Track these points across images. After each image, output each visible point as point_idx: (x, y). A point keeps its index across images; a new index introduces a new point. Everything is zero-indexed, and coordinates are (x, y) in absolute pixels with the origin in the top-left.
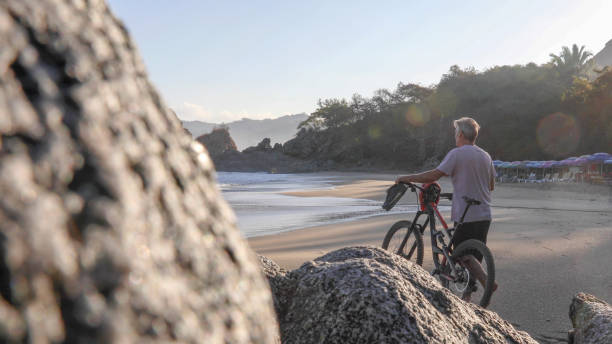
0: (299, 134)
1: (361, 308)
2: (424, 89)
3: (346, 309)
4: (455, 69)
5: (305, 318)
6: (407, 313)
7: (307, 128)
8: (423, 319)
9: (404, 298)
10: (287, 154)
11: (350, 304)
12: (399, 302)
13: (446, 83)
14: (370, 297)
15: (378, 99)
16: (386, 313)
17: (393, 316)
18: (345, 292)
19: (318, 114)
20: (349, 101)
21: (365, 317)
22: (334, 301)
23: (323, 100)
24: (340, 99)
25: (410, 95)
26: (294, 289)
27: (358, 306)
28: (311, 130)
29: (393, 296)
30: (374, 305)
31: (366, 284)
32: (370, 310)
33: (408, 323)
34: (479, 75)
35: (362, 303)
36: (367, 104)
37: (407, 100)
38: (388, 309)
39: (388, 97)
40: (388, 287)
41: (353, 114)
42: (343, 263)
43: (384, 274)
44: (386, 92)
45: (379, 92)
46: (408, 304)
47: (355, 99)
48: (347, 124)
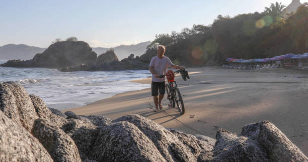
0: (147, 51)
1: (118, 140)
2: (206, 27)
3: (112, 141)
4: (220, 17)
5: (100, 144)
6: (134, 141)
7: (151, 48)
8: (140, 143)
9: (134, 136)
10: (141, 61)
11: (114, 139)
12: (132, 137)
13: (216, 24)
14: (121, 136)
15: (184, 33)
16: (126, 141)
17: (128, 143)
18: (113, 134)
19: (156, 41)
20: (170, 34)
21: (119, 143)
22: (109, 138)
23: (158, 35)
24: (166, 34)
25: (199, 30)
26: (98, 133)
27: (117, 139)
28: (153, 49)
29: (130, 135)
30: (122, 139)
31: (121, 131)
32: (120, 141)
33: (134, 144)
34: (232, 19)
35: (118, 138)
36: (179, 36)
37: (197, 32)
38: (127, 140)
39: (188, 32)
40: (128, 132)
41: (172, 41)
42: (115, 123)
43: (128, 127)
44: (188, 29)
45: (184, 29)
46: (135, 138)
47: (173, 33)
48: (169, 45)
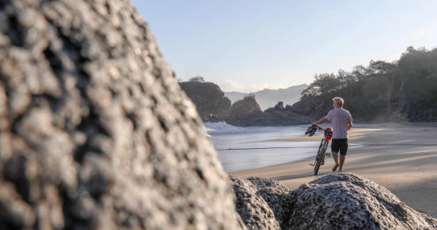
0: (302, 98)
1: (341, 216)
2: (389, 64)
3: (330, 217)
4: (410, 49)
5: (302, 223)
6: (373, 220)
7: (308, 94)
8: (385, 224)
9: (371, 209)
10: (294, 112)
11: (333, 213)
12: (368, 212)
13: (405, 60)
14: (346, 208)
15: (357, 72)
16: (358, 219)
17: (363, 222)
18: (329, 205)
19: (315, 84)
20: (336, 74)
21: (343, 222)
22: (321, 210)
23: (318, 75)
24: (330, 74)
25: (379, 68)
26: (294, 203)
27: (338, 214)
28: (310, 95)
29: (363, 207)
30: (349, 214)
31: (344, 199)
32: (346, 218)
33: (374, 226)
34: (429, 52)
35: (341, 212)
36: (349, 76)
37: (377, 72)
38: (359, 216)
39: (363, 71)
40: (359, 201)
41: (340, 83)
42: (327, 185)
43: (356, 192)
44: (362, 67)
45: (357, 67)
46: (374, 214)
47: (340, 73)
48: (335, 90)
